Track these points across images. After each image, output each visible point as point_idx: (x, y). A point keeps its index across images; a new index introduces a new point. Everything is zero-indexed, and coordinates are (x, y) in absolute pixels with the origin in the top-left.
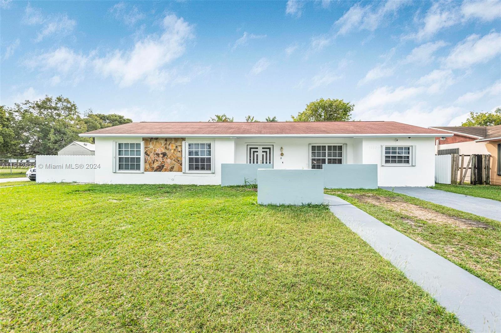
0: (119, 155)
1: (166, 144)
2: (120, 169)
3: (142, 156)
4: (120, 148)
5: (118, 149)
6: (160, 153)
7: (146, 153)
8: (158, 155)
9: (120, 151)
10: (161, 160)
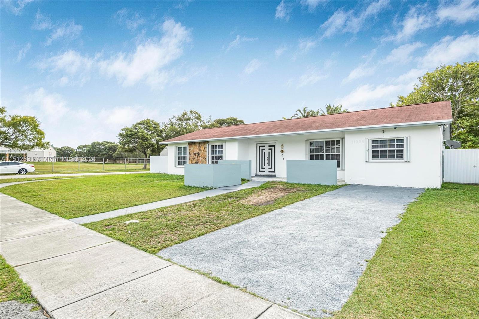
0: (179, 155)
1: (199, 147)
2: (179, 164)
3: (187, 156)
4: (179, 150)
5: (177, 151)
6: (196, 153)
7: (190, 154)
8: (195, 154)
9: (179, 152)
10: (197, 158)
